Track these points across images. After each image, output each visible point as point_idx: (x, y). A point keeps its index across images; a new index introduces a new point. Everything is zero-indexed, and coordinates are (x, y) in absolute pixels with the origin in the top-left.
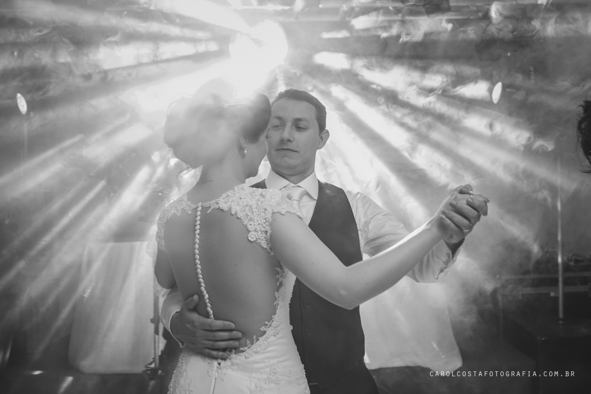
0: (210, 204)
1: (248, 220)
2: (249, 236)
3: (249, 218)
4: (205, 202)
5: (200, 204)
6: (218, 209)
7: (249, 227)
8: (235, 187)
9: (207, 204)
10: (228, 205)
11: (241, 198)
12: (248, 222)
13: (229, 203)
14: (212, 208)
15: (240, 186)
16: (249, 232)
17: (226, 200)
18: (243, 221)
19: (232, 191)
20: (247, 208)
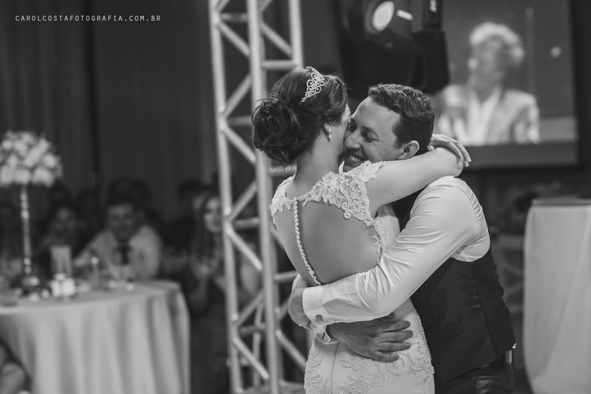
0: (304, 197)
1: (340, 202)
2: (345, 215)
3: (341, 201)
4: (299, 196)
5: (295, 198)
6: (311, 201)
7: (343, 208)
8: (323, 178)
9: (301, 198)
10: (319, 196)
11: (329, 187)
12: (341, 204)
13: (320, 193)
14: (306, 201)
15: (328, 175)
16: (344, 211)
17: (317, 191)
18: (336, 205)
19: (320, 181)
20: (337, 194)
